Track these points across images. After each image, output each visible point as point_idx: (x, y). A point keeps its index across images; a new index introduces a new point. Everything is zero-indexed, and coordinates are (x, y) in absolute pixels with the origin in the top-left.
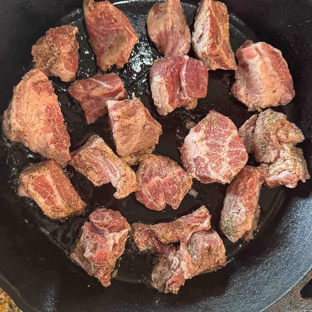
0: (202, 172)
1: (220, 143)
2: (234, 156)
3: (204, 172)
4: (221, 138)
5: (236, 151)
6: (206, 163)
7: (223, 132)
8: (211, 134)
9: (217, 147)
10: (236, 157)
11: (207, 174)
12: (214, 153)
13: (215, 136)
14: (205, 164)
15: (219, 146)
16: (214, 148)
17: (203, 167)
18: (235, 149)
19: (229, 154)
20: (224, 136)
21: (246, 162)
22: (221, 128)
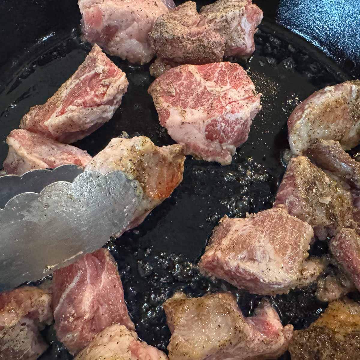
0: (231, 132)
1: (200, 90)
2: (227, 78)
3: (233, 129)
4: (193, 86)
5: (219, 74)
6: (221, 119)
7: (185, 82)
8: (181, 99)
9: (204, 96)
10: (227, 77)
11: (237, 125)
12: (210, 102)
13: (186, 94)
14: (221, 122)
15: (203, 93)
16: (203, 100)
17: (225, 127)
18: (216, 74)
19: (220, 84)
20: (191, 82)
21: (240, 66)
22: (178, 84)
